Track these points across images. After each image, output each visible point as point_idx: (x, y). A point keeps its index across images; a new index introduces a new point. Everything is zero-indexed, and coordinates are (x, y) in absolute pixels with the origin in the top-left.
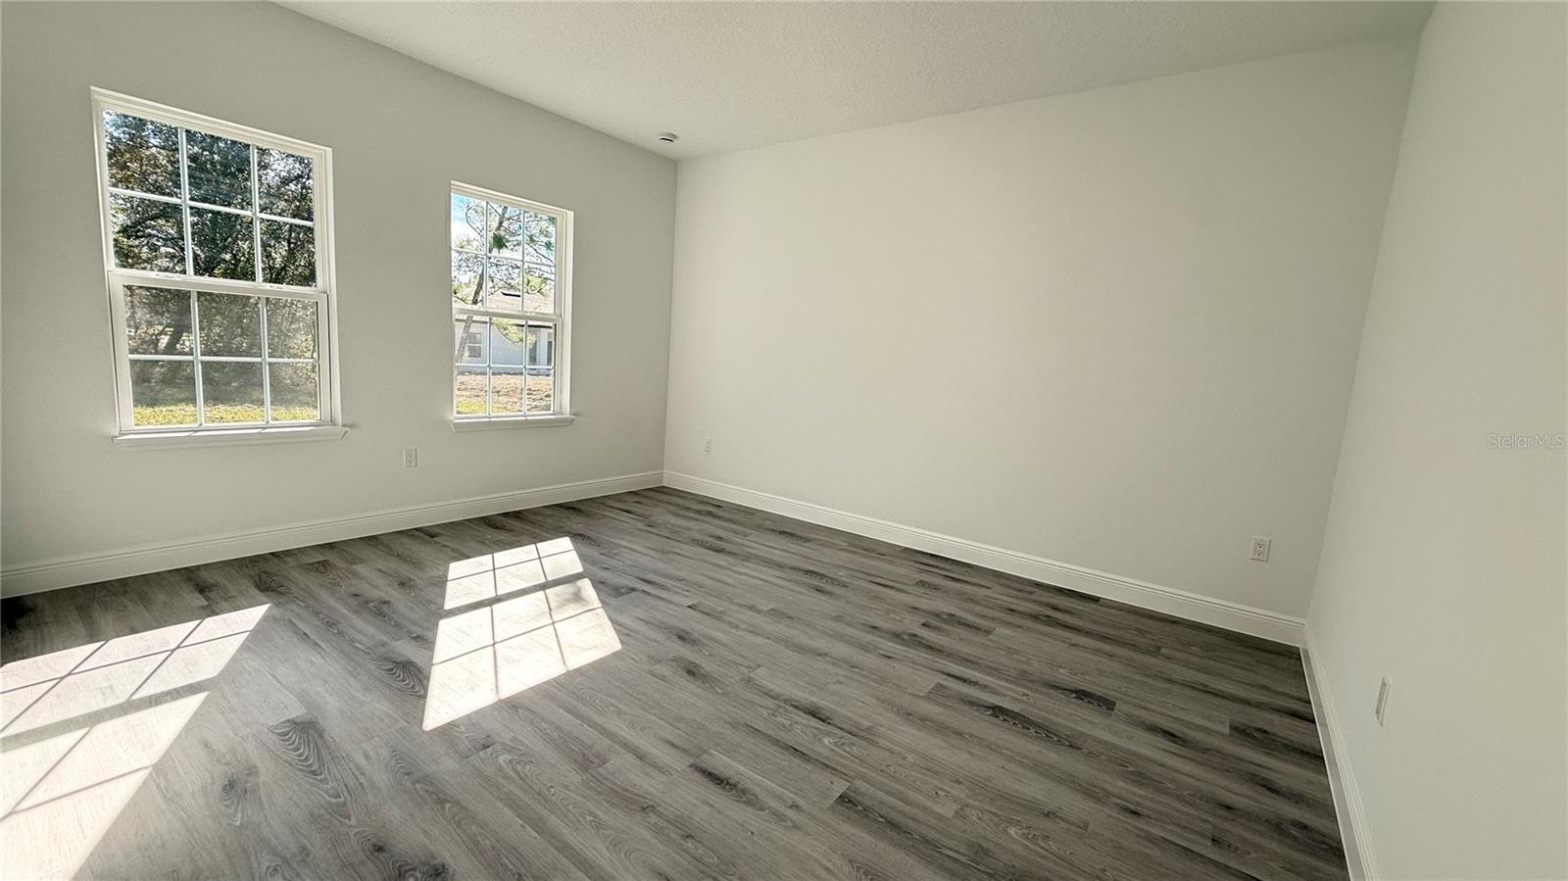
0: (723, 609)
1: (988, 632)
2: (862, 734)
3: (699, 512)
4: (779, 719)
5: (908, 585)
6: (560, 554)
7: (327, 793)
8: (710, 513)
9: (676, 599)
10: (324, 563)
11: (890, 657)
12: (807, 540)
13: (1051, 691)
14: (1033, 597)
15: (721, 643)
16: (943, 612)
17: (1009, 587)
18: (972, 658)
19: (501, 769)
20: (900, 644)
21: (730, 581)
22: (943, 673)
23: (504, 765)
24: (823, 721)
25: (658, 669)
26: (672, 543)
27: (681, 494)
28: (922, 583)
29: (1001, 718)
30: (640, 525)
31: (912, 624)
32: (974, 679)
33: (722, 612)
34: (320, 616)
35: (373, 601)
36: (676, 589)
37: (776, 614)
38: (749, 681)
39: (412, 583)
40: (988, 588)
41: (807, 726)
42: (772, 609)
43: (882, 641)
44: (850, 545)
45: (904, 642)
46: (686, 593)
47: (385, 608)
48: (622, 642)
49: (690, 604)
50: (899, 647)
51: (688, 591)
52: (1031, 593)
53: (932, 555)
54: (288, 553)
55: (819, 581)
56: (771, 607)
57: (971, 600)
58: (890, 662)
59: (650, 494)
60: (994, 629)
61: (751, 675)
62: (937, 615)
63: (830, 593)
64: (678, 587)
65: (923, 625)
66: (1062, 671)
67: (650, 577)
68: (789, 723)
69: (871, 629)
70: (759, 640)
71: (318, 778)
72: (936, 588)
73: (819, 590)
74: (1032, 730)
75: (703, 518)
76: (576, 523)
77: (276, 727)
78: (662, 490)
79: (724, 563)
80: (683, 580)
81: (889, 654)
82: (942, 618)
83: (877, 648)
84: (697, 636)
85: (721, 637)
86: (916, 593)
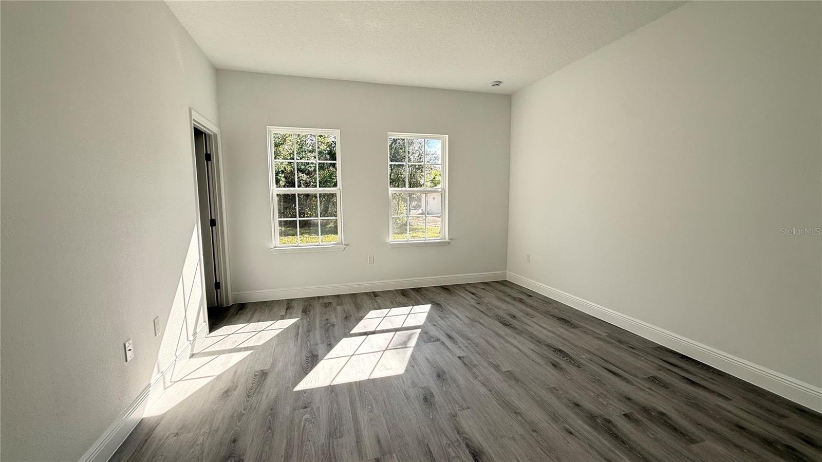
0: (476, 363)
3: (514, 299)
4: (450, 450)
5: (637, 377)
7: (244, 407)
8: (521, 301)
9: (456, 350)
10: (330, 304)
11: (571, 433)
12: (574, 326)
15: (458, 386)
16: (655, 409)
19: (300, 422)
20: (590, 426)
21: (497, 345)
23: (302, 420)
25: (412, 392)
26: (483, 315)
28: (654, 380)
30: (473, 302)
31: (614, 412)
33: (475, 366)
34: (309, 327)
35: (330, 324)
36: (460, 345)
37: (511, 376)
38: (454, 416)
39: (349, 318)
40: (728, 399)
43: (576, 418)
46: (464, 348)
47: (331, 328)
49: (461, 355)
50: (586, 427)
51: (467, 347)
55: (560, 358)
57: (696, 405)
58: (569, 438)
61: (459, 412)
62: (646, 410)
63: (561, 369)
64: (463, 344)
65: (626, 415)
68: (453, 456)
69: (573, 406)
70: (483, 390)
71: (248, 398)
72: (665, 386)
73: (555, 365)
75: (514, 302)
76: (441, 298)
77: (257, 372)
78: (505, 283)
79: (502, 333)
80: (470, 340)
81: (572, 430)
82: (650, 414)
83: (566, 422)
84: (448, 377)
85: (461, 381)
86: (639, 385)
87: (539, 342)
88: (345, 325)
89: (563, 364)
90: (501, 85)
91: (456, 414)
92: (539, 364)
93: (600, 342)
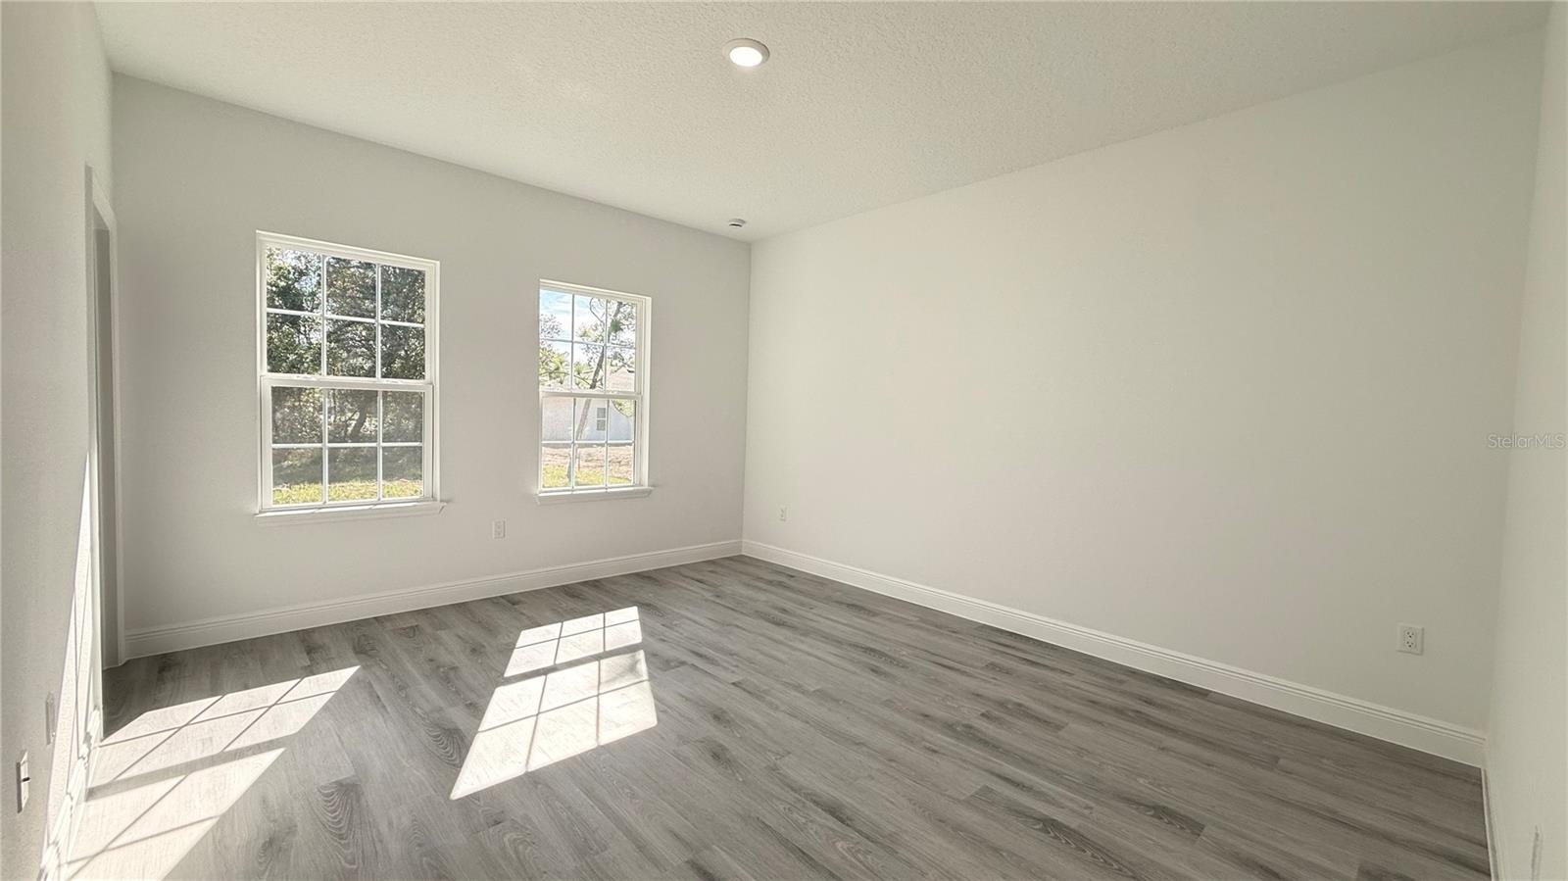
0: (765, 688)
1: (1059, 727)
2: (881, 840)
3: (770, 582)
4: (795, 816)
5: (976, 668)
6: (625, 624)
7: (345, 858)
8: (780, 584)
9: (722, 674)
10: (414, 628)
11: (935, 751)
12: (875, 614)
13: (1121, 805)
14: (1123, 687)
15: (756, 726)
16: (1009, 701)
17: (1096, 675)
18: (1031, 758)
19: (503, 848)
20: (951, 737)
21: (783, 657)
22: (992, 773)
23: (507, 843)
24: (843, 822)
25: (685, 750)
26: (736, 615)
27: (759, 564)
28: (993, 666)
29: (1052, 834)
30: (708, 595)
31: (969, 713)
32: (1027, 784)
33: (764, 691)
34: (396, 680)
35: (443, 667)
36: (725, 664)
37: (822, 695)
38: (774, 769)
39: (482, 650)
40: (1070, 674)
41: (822, 826)
42: (818, 691)
43: (932, 732)
44: (922, 620)
45: (958, 736)
46: (734, 669)
47: (452, 674)
48: (659, 720)
49: (735, 680)
50: (948, 739)
51: (737, 666)
52: (1121, 682)
53: (1011, 634)
54: (388, 618)
55: (877, 659)
56: (818, 687)
57: (1047, 688)
58: (935, 757)
59: (727, 562)
60: (1067, 724)
61: (778, 762)
62: (1002, 704)
63: (886, 675)
64: (728, 662)
65: (983, 715)
66: (1141, 781)
67: (704, 650)
68: (804, 821)
69: (922, 718)
70: (797, 724)
71: (343, 842)
72: (1008, 672)
73: (875, 671)
74: (1089, 853)
75: (773, 589)
76: (648, 593)
77: (325, 787)
78: (741, 559)
79: (781, 638)
80: (735, 654)
81: (934, 747)
82: (1007, 708)
83: (923, 739)
84: (732, 715)
85: (758, 718)
86: (984, 678)
87: (838, 642)
88: (481, 663)
89: (885, 668)
90: (744, 226)
91: (775, 765)
92: (854, 673)
93: (916, 631)
